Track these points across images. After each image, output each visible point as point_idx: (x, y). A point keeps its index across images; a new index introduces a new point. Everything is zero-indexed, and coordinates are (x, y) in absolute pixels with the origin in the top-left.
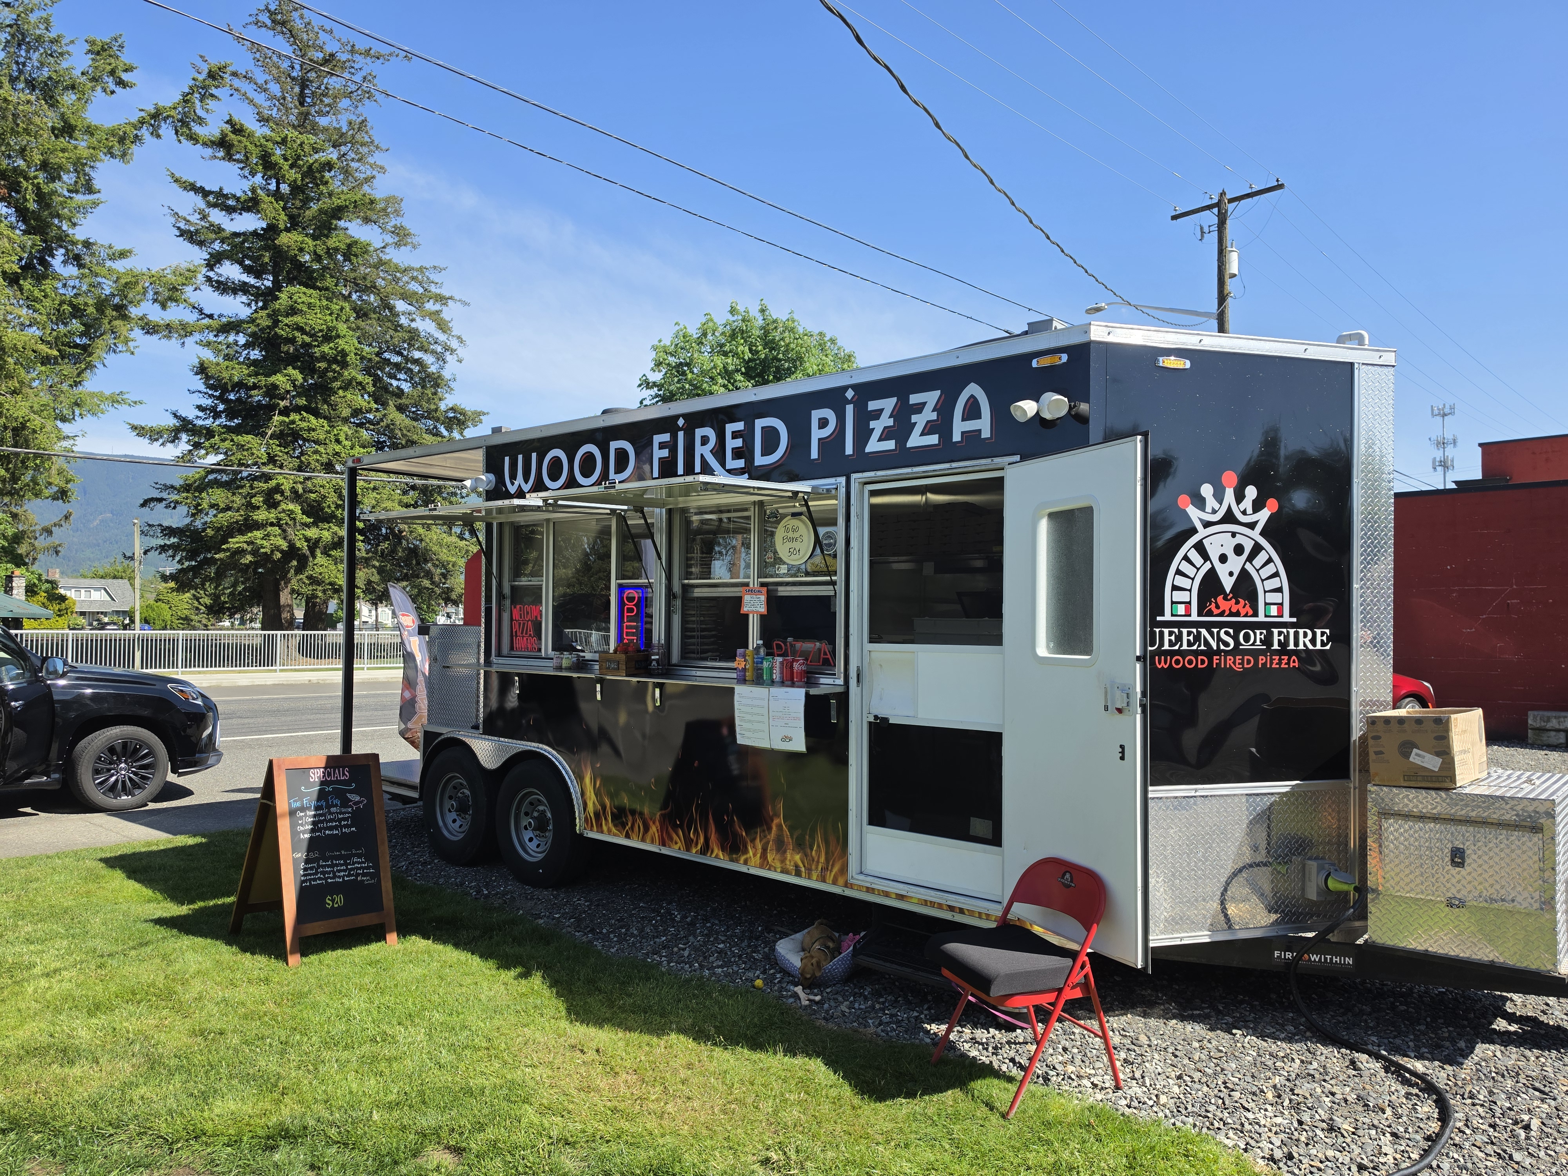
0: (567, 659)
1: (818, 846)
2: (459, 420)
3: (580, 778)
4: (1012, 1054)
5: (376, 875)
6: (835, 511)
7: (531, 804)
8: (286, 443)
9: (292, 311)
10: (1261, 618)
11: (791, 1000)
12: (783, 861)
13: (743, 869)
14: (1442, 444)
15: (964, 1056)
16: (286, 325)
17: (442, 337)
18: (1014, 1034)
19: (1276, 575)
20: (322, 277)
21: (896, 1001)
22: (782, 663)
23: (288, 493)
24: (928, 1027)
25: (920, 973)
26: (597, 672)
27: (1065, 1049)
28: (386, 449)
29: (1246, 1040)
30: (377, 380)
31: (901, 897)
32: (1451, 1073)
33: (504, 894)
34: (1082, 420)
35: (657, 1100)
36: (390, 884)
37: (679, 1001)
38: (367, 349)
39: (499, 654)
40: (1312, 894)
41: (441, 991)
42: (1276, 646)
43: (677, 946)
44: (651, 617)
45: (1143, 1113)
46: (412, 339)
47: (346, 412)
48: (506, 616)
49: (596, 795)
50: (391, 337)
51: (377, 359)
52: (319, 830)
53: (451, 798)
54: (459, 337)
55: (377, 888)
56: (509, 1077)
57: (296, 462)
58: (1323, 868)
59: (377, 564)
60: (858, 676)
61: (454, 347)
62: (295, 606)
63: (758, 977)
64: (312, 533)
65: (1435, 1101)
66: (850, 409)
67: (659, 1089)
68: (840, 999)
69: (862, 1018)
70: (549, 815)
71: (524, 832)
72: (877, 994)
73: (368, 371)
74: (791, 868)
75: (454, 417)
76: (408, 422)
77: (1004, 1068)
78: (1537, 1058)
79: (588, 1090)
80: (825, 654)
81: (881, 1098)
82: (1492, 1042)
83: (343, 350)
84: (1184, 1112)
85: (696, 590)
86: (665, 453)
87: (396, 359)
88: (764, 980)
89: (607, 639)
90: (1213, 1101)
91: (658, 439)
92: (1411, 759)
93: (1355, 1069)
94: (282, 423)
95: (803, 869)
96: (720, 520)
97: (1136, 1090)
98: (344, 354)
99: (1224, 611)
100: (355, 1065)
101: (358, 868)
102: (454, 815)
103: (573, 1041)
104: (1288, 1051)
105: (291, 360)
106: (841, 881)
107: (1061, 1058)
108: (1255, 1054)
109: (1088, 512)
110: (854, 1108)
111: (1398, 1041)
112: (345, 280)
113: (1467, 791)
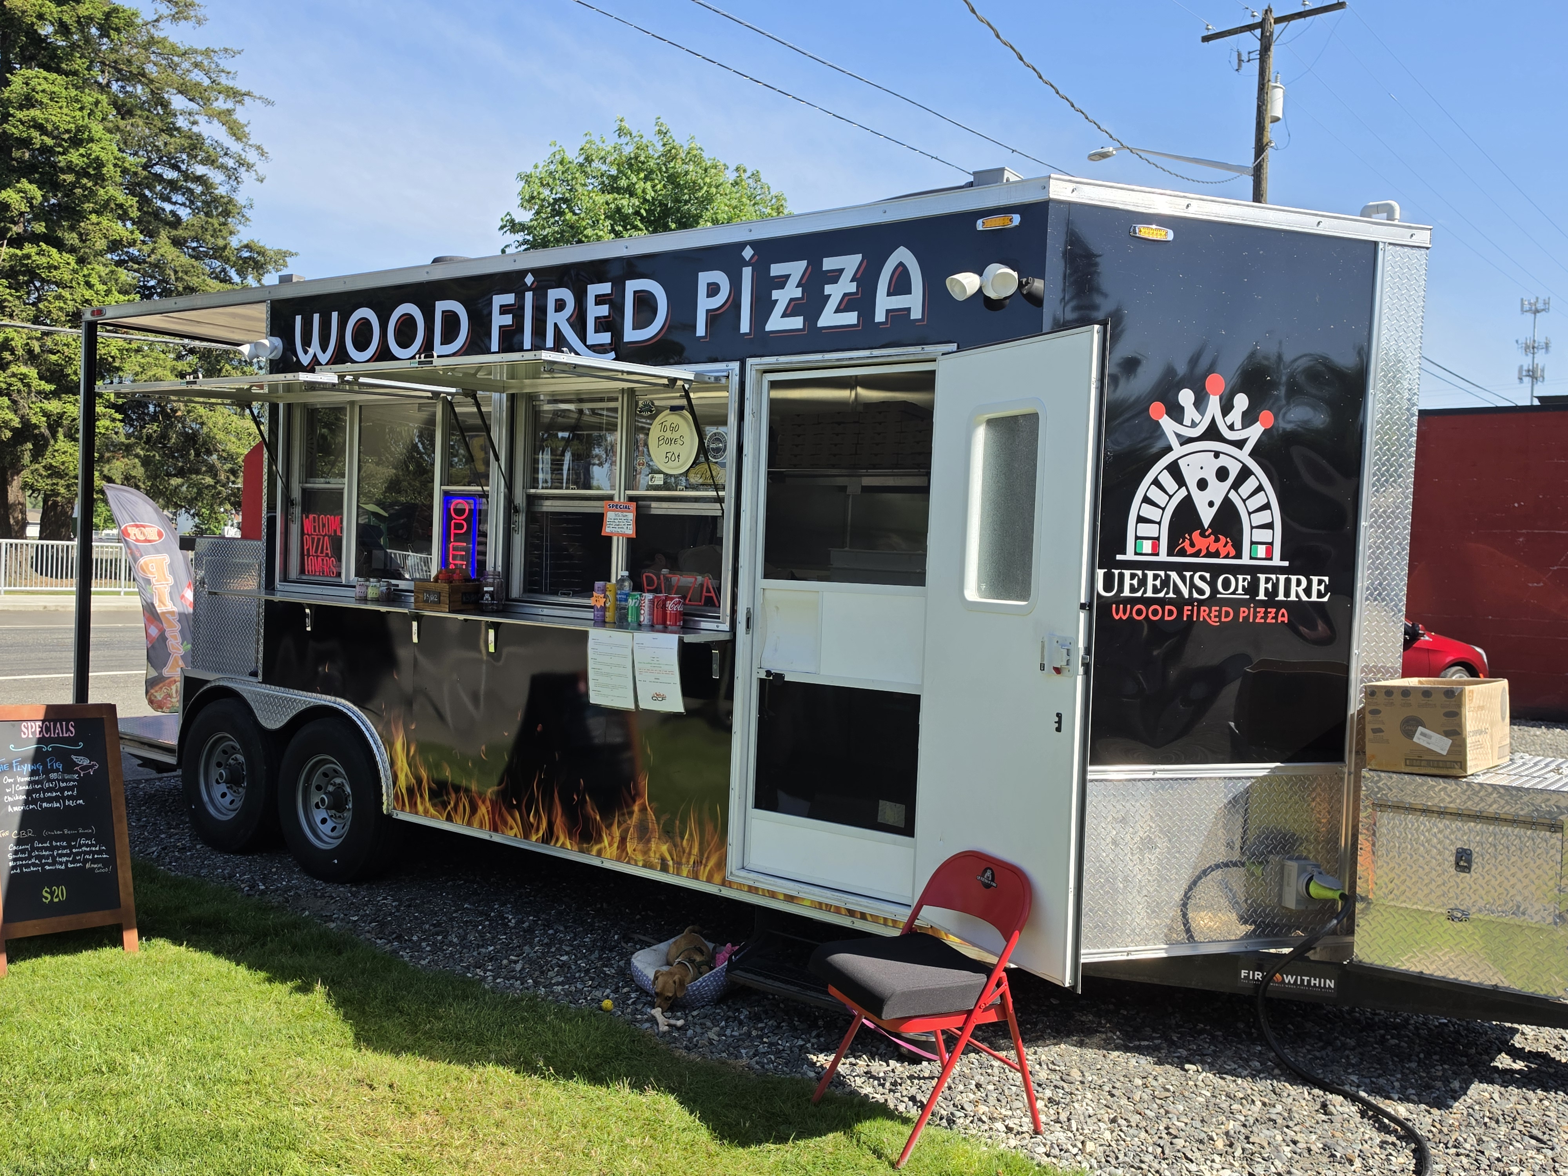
0: (374, 587)
1: (691, 835)
2: (256, 262)
3: (389, 743)
4: (913, 1091)
5: (111, 862)
6: (725, 406)
7: (325, 775)
8: (18, 283)
9: (28, 102)
10: (1245, 560)
11: (647, 1025)
12: (646, 852)
13: (596, 862)
14: (1531, 348)
15: (854, 1093)
16: (20, 121)
17: (235, 147)
18: (919, 1067)
19: (1267, 506)
20: (69, 57)
21: (779, 1027)
22: (652, 602)
23: (20, 352)
24: (815, 1058)
25: (809, 993)
26: (413, 606)
27: (978, 1086)
28: (155, 297)
29: (1200, 1078)
30: (144, 201)
31: (790, 899)
32: (1437, 1118)
33: (288, 889)
34: (1036, 301)
35: (462, 1146)
36: (129, 875)
37: (503, 1025)
38: (131, 159)
39: (285, 579)
40: (1291, 902)
41: (191, 1010)
42: (1262, 596)
43: (507, 958)
44: (485, 535)
45: (1064, 1163)
46: (193, 147)
47: (101, 244)
48: (295, 529)
49: (409, 765)
50: (166, 144)
51: (145, 173)
52: (34, 801)
53: (219, 765)
54: (258, 148)
55: (112, 879)
56: (272, 1117)
57: (31, 311)
58: (1305, 871)
59: (142, 453)
60: (748, 620)
61: (251, 162)
62: (29, 506)
63: (607, 997)
64: (54, 406)
65: (1414, 1151)
66: (747, 272)
67: (466, 1133)
68: (709, 1024)
69: (733, 1047)
70: (348, 789)
71: (316, 812)
72: (755, 1018)
73: (132, 189)
74: (656, 861)
75: (250, 258)
76: (185, 259)
77: (901, 1108)
78: (1541, 1100)
79: (374, 1133)
80: (708, 591)
81: (744, 1143)
82: (1491, 1082)
83: (97, 158)
84: (1113, 1162)
85: (548, 503)
86: (508, 320)
87: (170, 174)
88: (614, 1000)
89: (427, 562)
90: (1150, 1150)
91: (499, 300)
92: (1415, 740)
93: (1326, 1114)
94: (12, 257)
95: (671, 863)
96: (581, 412)
97: (1059, 1135)
98: (99, 164)
99: (1200, 551)
100: (71, 1101)
101: (86, 853)
102: (223, 788)
103: (360, 1075)
104: (1249, 1092)
105: (27, 170)
106: (717, 878)
107: (972, 1096)
108: (1208, 1094)
109: (1033, 418)
110: (709, 1155)
111: (1382, 1081)
112: (103, 63)
113: (1480, 779)
